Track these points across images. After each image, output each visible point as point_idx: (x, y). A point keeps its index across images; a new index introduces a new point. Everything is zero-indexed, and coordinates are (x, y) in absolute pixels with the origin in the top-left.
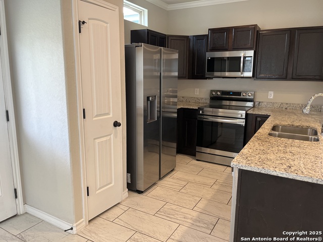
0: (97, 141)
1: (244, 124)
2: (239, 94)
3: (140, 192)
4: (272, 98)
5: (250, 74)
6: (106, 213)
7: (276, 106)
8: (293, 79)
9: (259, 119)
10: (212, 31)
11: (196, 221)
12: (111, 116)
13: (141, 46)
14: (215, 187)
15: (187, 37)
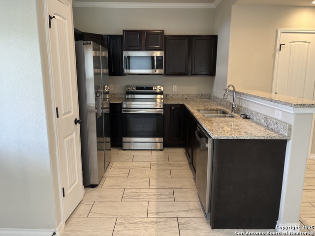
0: (66, 140)
1: (163, 113)
2: (151, 88)
3: (94, 186)
4: (176, 90)
5: (162, 71)
6: (75, 212)
7: (179, 96)
8: (192, 75)
9: (173, 108)
10: (126, 32)
11: (157, 195)
12: (72, 113)
13: (90, 44)
14: (154, 167)
15: (102, 36)
